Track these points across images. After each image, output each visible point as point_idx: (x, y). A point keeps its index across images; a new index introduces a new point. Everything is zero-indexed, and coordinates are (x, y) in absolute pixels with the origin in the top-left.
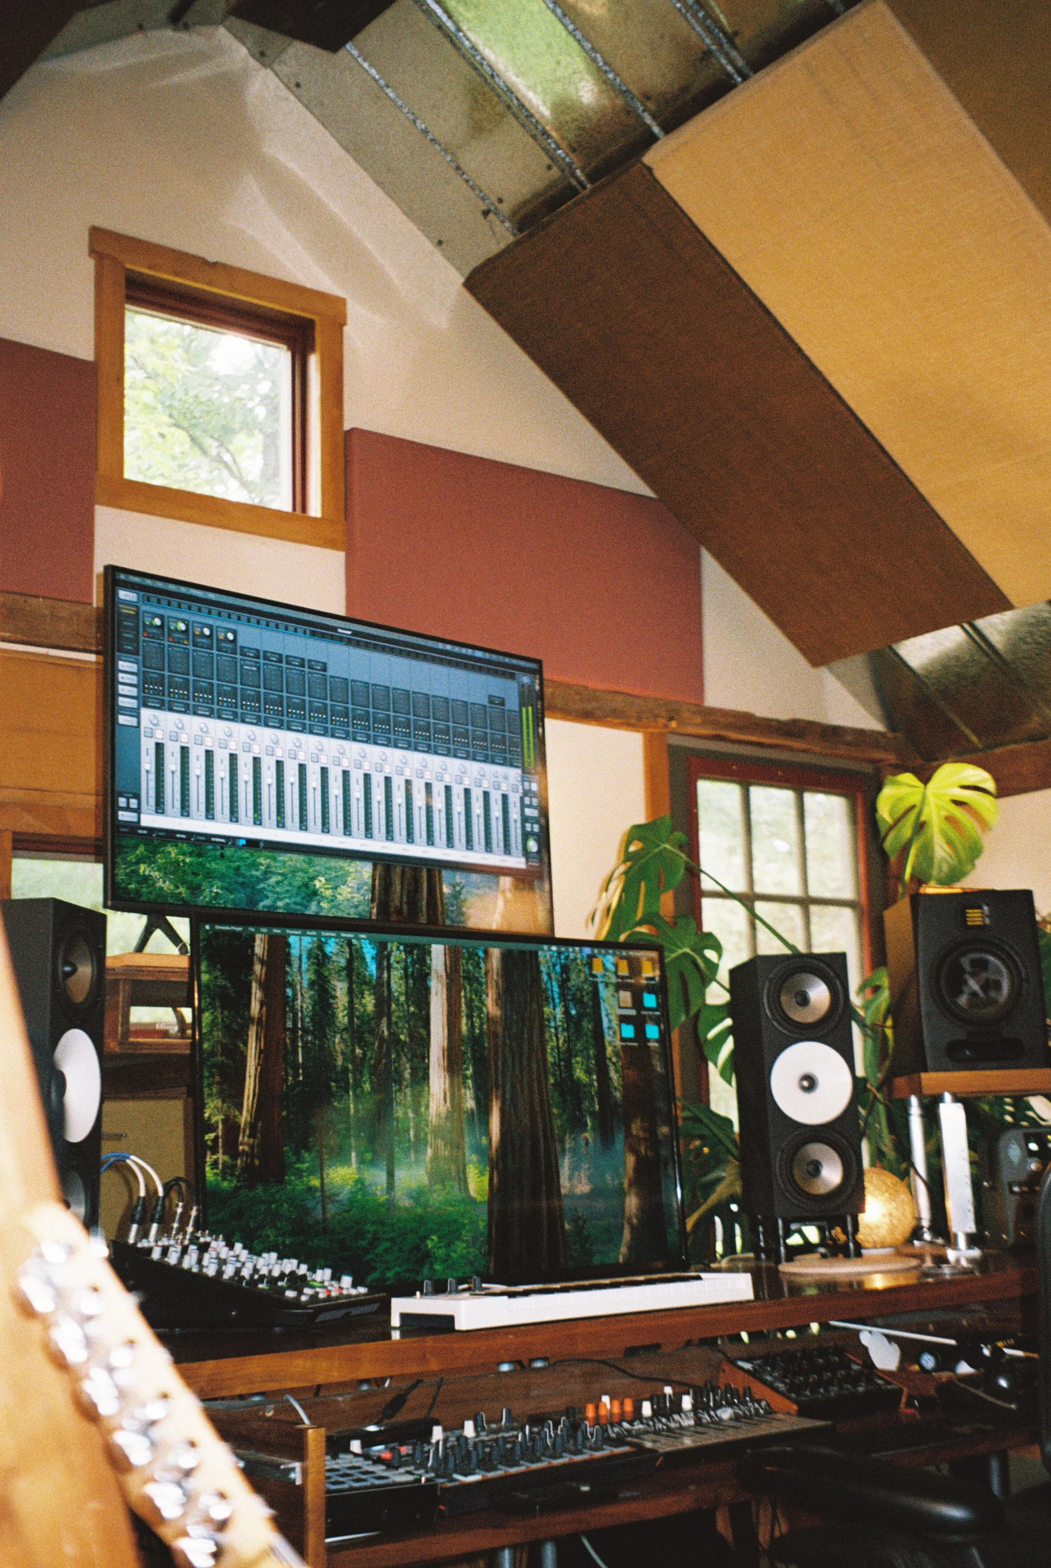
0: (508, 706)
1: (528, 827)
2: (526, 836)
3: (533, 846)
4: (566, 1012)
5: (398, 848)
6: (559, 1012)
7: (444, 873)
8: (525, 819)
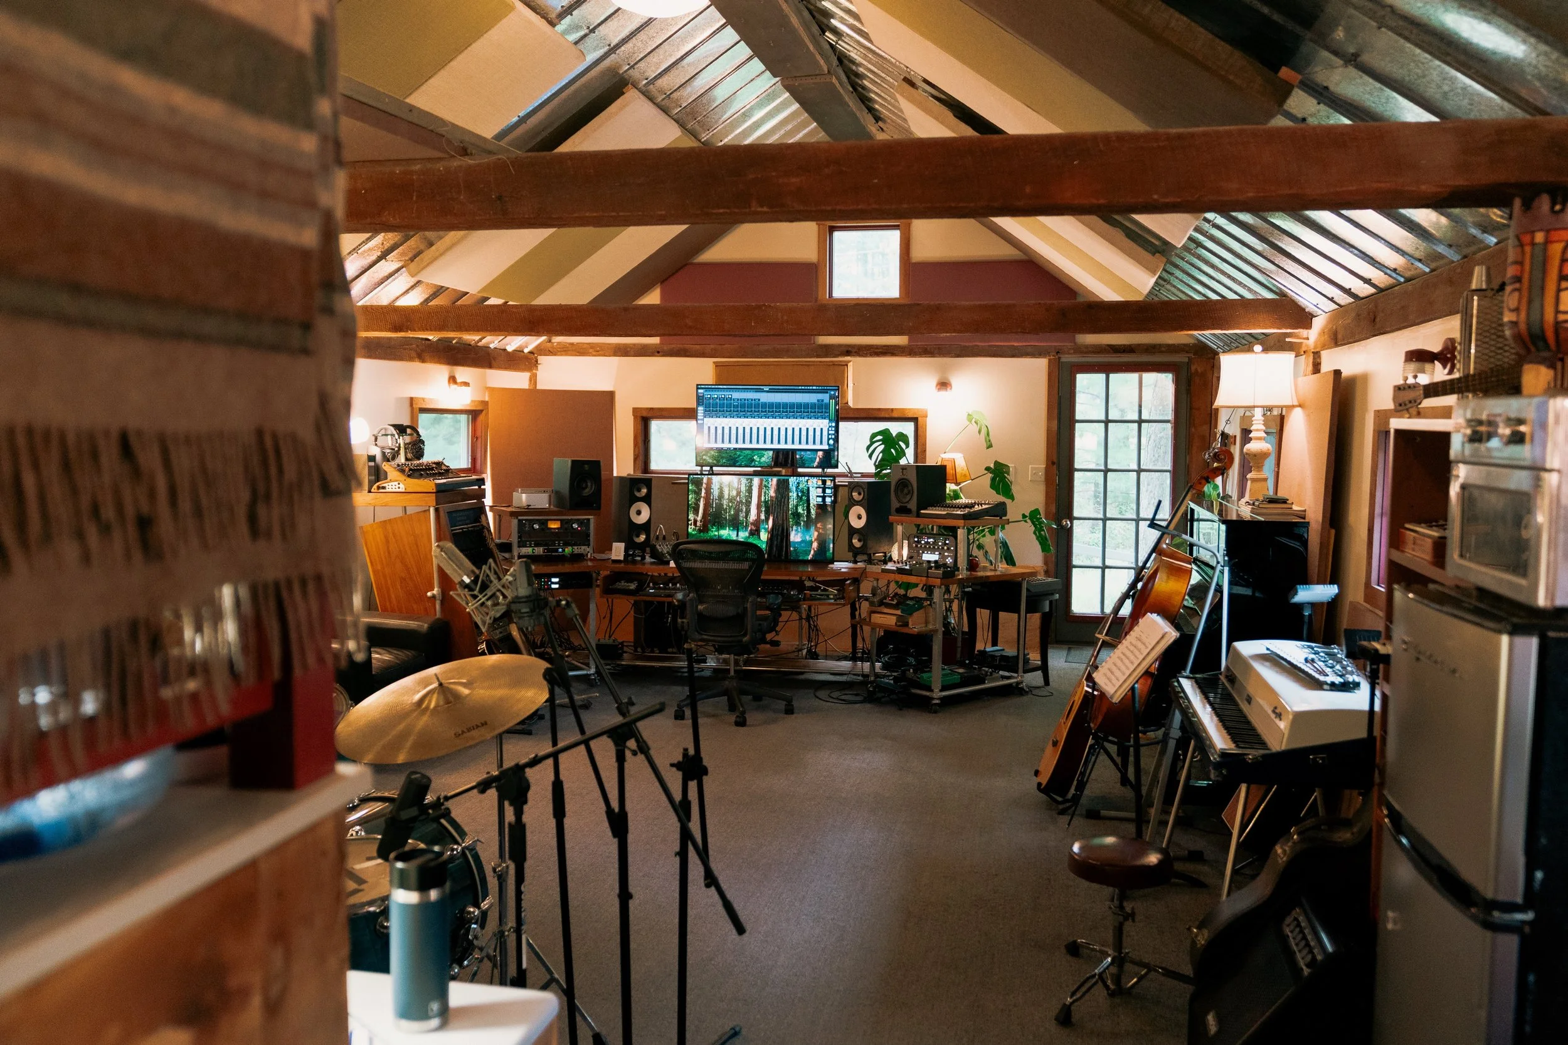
0: (825, 401)
1: (830, 437)
2: (829, 439)
3: (831, 442)
4: (798, 495)
5: (782, 446)
6: (795, 495)
7: (798, 452)
8: (829, 434)
